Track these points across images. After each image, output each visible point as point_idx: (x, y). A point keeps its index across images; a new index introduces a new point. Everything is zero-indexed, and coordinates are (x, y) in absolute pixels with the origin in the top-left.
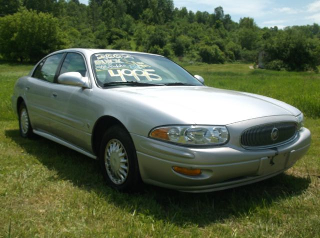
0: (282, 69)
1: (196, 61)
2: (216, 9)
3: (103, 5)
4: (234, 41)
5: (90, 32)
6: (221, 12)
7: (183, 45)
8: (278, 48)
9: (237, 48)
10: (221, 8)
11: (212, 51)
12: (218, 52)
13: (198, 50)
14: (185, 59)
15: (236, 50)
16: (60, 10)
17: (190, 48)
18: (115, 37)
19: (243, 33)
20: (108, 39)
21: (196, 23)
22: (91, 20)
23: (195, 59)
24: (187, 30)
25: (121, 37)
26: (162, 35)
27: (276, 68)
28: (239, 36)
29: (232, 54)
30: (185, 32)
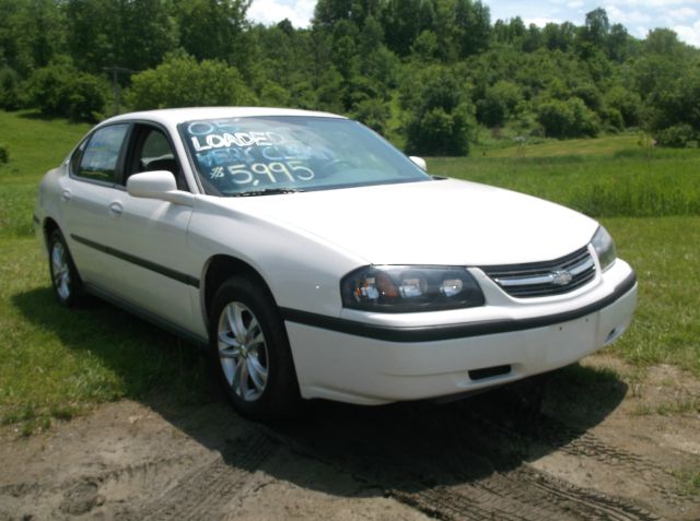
0: (688, 143)
1: (531, 135)
2: (589, 16)
3: (334, 30)
4: (626, 85)
5: (306, 89)
6: (603, 22)
7: (502, 103)
8: (682, 100)
9: (628, 100)
10: (601, 12)
11: (567, 110)
12: (582, 113)
13: (535, 111)
14: (506, 131)
15: (626, 104)
16: (251, 49)
17: (517, 107)
18: (358, 94)
19: (646, 65)
20: (344, 100)
21: (543, 49)
22: (313, 63)
23: (529, 131)
24: (516, 69)
25: (372, 95)
26: (450, 86)
27: (676, 143)
28: (637, 74)
29: (617, 116)
30: (510, 75)
